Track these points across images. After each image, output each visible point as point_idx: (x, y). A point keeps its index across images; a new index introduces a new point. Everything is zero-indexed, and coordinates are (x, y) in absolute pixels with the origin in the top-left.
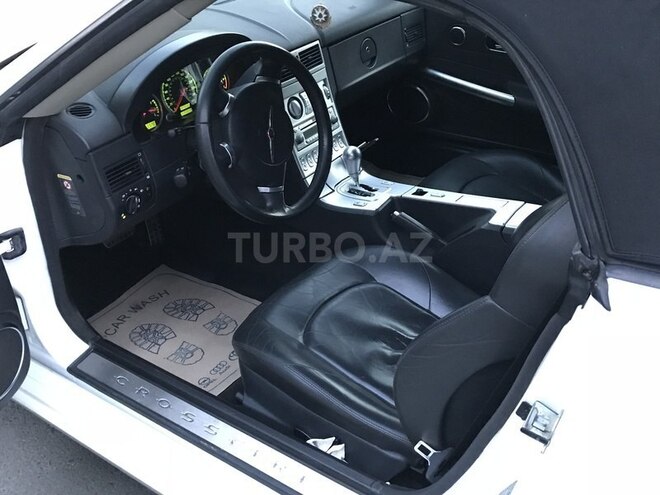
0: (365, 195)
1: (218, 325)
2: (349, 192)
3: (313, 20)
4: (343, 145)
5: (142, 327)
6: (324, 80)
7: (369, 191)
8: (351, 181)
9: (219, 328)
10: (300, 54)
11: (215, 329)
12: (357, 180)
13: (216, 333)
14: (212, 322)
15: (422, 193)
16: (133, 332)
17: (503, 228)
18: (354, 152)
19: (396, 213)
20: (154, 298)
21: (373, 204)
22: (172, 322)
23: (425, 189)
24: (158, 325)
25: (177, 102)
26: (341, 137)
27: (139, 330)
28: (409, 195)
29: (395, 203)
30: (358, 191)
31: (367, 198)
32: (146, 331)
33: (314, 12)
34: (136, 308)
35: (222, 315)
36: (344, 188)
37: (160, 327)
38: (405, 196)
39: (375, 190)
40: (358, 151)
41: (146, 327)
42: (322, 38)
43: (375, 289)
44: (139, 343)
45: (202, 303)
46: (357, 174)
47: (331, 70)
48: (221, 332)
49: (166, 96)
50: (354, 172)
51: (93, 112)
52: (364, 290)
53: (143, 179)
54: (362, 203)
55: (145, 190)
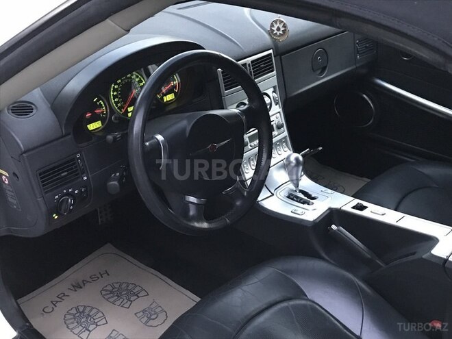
0: (304, 203)
1: (149, 315)
2: (288, 197)
3: (271, 33)
4: (286, 149)
5: (77, 308)
6: (274, 87)
7: (308, 198)
8: (292, 186)
9: (150, 319)
10: (252, 62)
11: (146, 319)
12: (297, 186)
13: (146, 323)
14: (144, 311)
15: (362, 208)
16: (68, 313)
17: (446, 260)
18: (297, 159)
19: (334, 227)
20: (94, 278)
21: (311, 213)
22: (106, 307)
23: (365, 204)
24: (93, 308)
25: (125, 103)
26: (286, 142)
27: (74, 311)
28: (348, 208)
29: (334, 215)
30: (297, 197)
31: (306, 206)
32: (81, 313)
33: (272, 25)
34: (77, 286)
35: (154, 305)
36: (283, 193)
37: (94, 311)
38: (344, 208)
39: (314, 198)
40: (301, 158)
41: (81, 309)
42: (276, 49)
43: (305, 306)
44: (71, 326)
45: (138, 289)
46: (298, 180)
47: (282, 78)
48: (151, 323)
49: (115, 97)
50: (295, 178)
51: (34, 111)
52: (293, 306)
53: (80, 179)
54: (300, 211)
55: (80, 191)
